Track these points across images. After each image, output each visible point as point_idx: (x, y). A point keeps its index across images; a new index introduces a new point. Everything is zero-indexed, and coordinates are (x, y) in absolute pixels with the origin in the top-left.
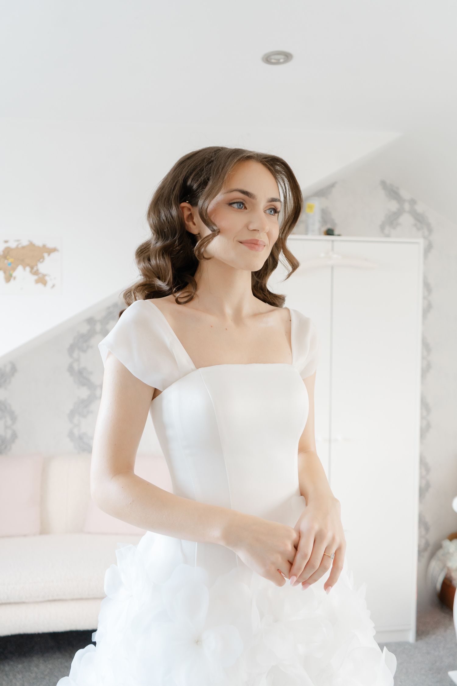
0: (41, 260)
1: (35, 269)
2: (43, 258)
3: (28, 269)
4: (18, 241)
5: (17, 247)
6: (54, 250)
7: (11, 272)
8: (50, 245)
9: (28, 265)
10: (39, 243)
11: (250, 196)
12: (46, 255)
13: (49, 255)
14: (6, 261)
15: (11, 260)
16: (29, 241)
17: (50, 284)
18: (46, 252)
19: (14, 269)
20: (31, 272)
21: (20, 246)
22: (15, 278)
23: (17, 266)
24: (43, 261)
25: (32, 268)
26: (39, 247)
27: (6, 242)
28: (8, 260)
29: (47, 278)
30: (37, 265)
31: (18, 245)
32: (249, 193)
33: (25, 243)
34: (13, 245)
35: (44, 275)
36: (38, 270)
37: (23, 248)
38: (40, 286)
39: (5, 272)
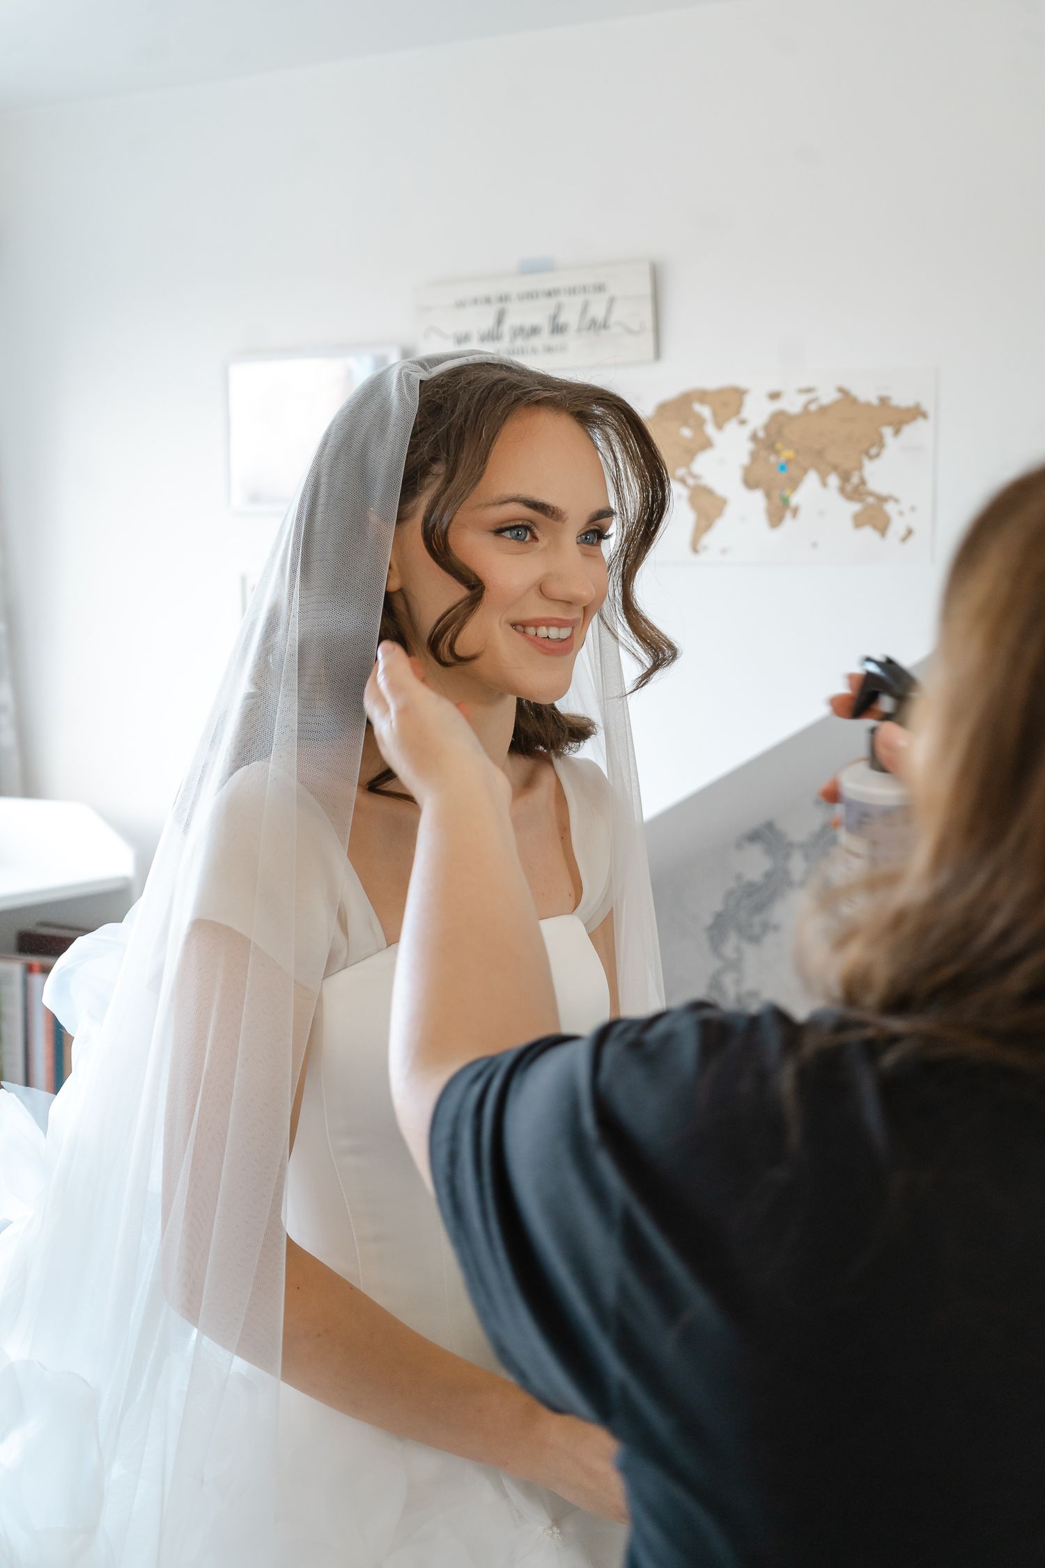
0: (873, 451)
1: (855, 479)
2: (881, 443)
3: (834, 480)
4: (809, 390)
5: (806, 411)
6: (916, 413)
7: (787, 492)
8: (902, 399)
9: (835, 468)
10: (867, 393)
11: (550, 513)
12: (887, 432)
13: (897, 432)
14: (773, 459)
15: (788, 454)
16: (841, 390)
17: (897, 527)
18: (890, 424)
19: (795, 483)
20: (842, 490)
21: (813, 407)
22: (795, 511)
23: (805, 471)
24: (878, 455)
25: (845, 477)
26: (868, 406)
27: (775, 396)
28: (777, 453)
29: (890, 508)
30: (860, 467)
31: (806, 407)
32: (548, 506)
33: (827, 396)
34: (793, 404)
35: (882, 499)
36: (863, 482)
37: (823, 410)
38: (868, 533)
39: (768, 495)
